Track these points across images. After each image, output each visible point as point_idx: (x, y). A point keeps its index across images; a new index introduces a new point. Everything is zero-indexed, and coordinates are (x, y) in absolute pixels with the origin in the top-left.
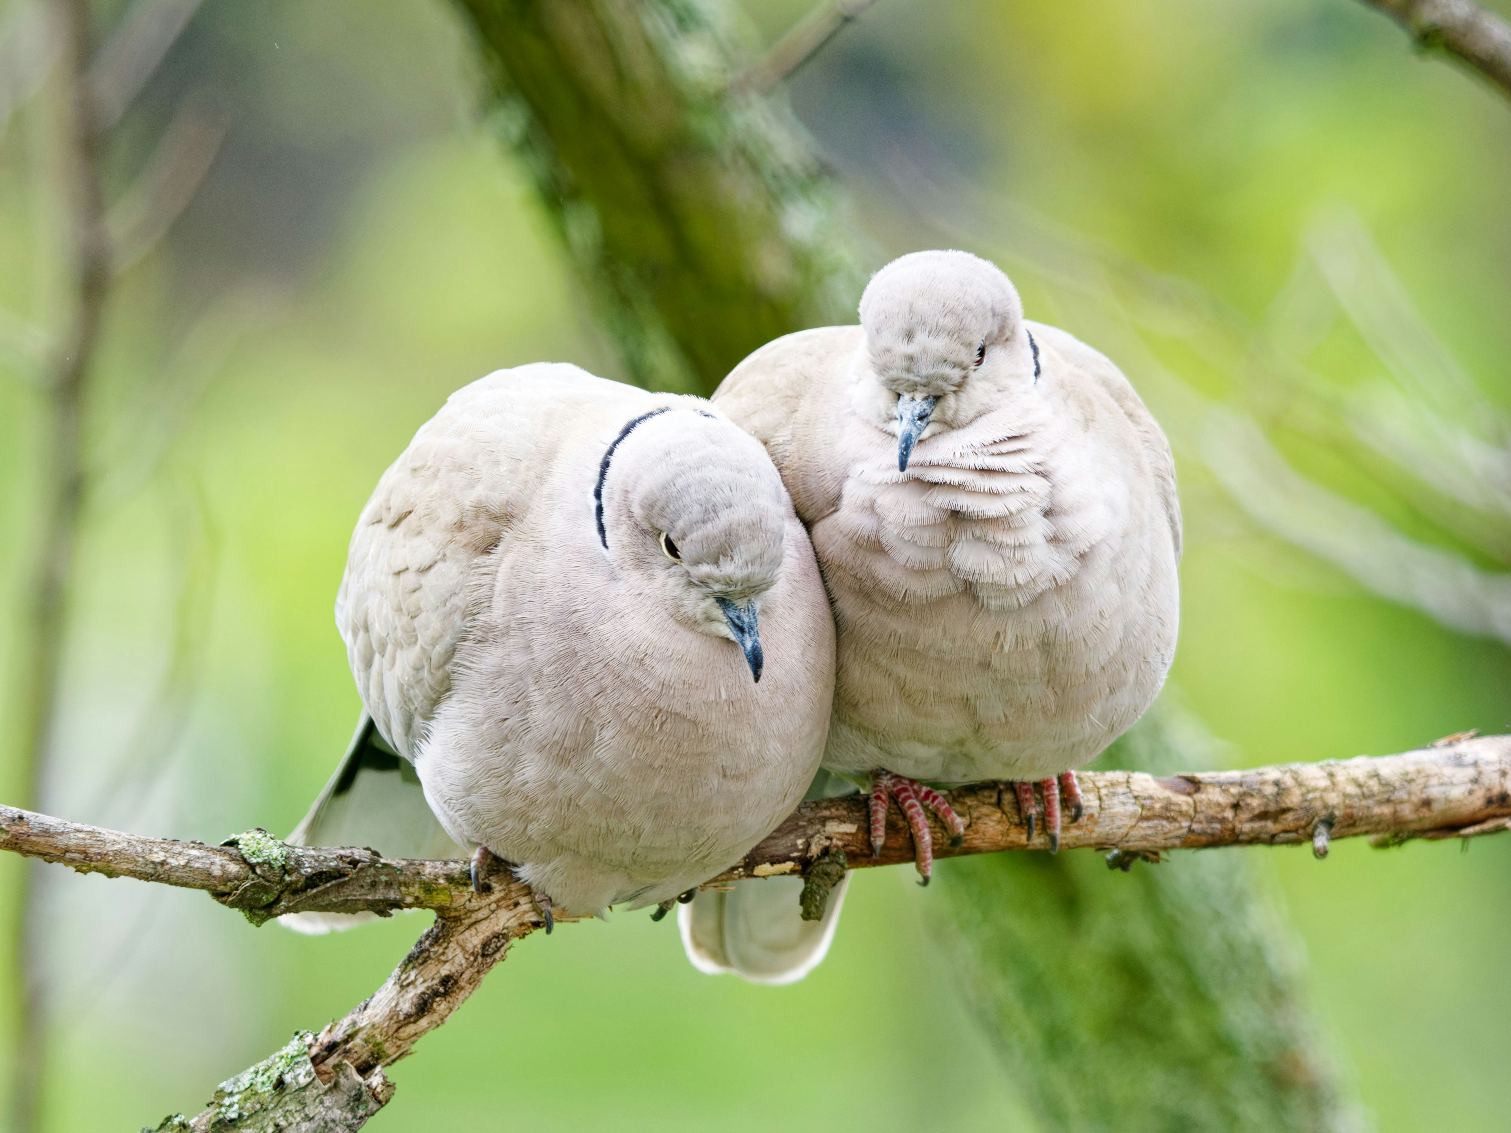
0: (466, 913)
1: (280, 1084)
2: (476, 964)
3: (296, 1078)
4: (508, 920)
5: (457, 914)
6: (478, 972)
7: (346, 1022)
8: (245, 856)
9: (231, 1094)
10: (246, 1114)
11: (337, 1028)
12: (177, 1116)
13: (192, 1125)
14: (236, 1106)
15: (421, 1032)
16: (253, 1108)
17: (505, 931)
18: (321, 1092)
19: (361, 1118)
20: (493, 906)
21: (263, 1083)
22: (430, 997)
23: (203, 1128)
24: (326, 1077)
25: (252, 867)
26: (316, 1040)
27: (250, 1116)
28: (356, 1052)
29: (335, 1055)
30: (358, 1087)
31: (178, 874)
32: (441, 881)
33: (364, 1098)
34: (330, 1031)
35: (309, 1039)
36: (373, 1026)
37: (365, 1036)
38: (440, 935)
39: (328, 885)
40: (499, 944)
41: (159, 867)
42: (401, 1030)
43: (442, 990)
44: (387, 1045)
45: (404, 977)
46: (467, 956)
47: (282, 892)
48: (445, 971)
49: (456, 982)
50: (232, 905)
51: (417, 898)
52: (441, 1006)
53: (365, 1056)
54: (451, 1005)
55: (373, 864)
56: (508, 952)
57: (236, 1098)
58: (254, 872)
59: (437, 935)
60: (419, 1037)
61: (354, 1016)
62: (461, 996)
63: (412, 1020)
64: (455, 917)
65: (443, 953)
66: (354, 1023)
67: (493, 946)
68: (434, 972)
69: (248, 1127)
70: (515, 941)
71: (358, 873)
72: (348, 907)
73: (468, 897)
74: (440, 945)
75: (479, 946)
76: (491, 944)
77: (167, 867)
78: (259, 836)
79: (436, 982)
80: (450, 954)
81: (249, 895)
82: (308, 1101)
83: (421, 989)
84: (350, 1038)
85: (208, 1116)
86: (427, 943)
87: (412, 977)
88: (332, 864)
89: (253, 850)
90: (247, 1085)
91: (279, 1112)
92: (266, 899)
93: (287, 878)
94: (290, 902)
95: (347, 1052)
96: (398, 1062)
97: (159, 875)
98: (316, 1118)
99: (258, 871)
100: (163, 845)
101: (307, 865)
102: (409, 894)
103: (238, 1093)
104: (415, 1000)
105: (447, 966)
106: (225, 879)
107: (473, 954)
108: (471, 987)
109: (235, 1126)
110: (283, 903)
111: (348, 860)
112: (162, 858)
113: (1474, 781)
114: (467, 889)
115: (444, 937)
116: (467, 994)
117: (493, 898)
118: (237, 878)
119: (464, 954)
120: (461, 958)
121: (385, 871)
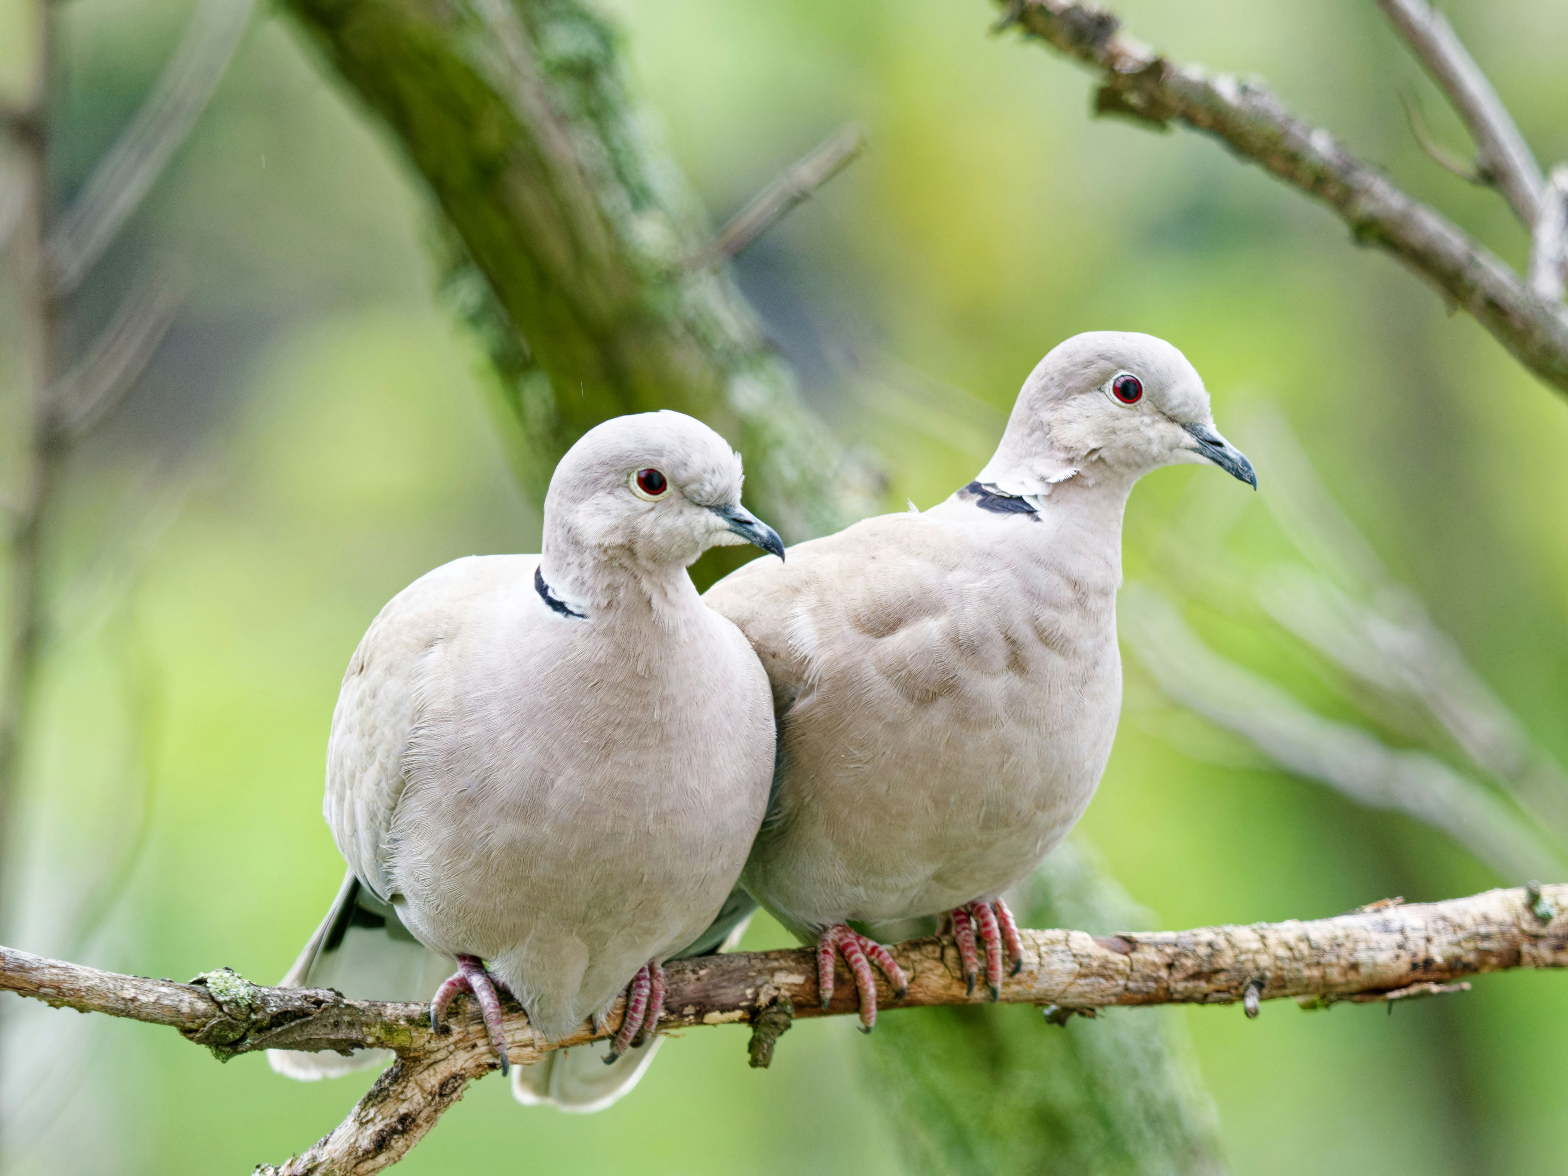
0: (425, 1054)
2: (433, 1104)
4: (466, 1061)
5: (416, 1054)
7: (306, 1157)
8: (214, 994)
11: (298, 1162)
15: (380, 1168)
17: (463, 1072)
20: (452, 1048)
22: (388, 1134)
25: (220, 1005)
26: (277, 1173)
31: (148, 1010)
32: (402, 1022)
34: (291, 1165)
35: (270, 1172)
36: (333, 1161)
37: (324, 1171)
38: (400, 1074)
39: (293, 1024)
40: (456, 1085)
41: (129, 1003)
42: (361, 1165)
43: (400, 1127)
45: (363, 1114)
46: (425, 1095)
47: (248, 1030)
48: (403, 1109)
49: (414, 1120)
50: (200, 1041)
51: (378, 1038)
52: (398, 1143)
54: (408, 1143)
55: (336, 1004)
56: (465, 1093)
58: (221, 1010)
59: (396, 1074)
61: (315, 1152)
62: (418, 1133)
63: (370, 1156)
64: (414, 1057)
65: (402, 1093)
66: (314, 1158)
67: (450, 1086)
68: (392, 1111)
70: (472, 1082)
71: (322, 1013)
72: (311, 1045)
73: (427, 1038)
74: (399, 1084)
75: (437, 1086)
76: (448, 1084)
77: (137, 1004)
78: (227, 975)
79: (394, 1119)
80: (408, 1093)
81: (215, 1032)
83: (380, 1126)
84: (309, 1172)
86: (387, 1081)
87: (371, 1115)
88: (297, 1004)
89: (221, 988)
92: (232, 1036)
93: (253, 1017)
94: (255, 1039)
97: (129, 1012)
99: (225, 1009)
100: (134, 982)
101: (272, 1004)
102: (370, 1034)
104: (374, 1137)
105: (406, 1105)
106: (194, 1016)
107: (430, 1093)
108: (428, 1125)
110: (248, 1041)
111: (313, 1000)
112: (133, 995)
113: (1401, 947)
114: (427, 1030)
115: (403, 1076)
116: (424, 1132)
117: (451, 1039)
118: (205, 1016)
119: (422, 1094)
120: (420, 1097)
121: (348, 1011)
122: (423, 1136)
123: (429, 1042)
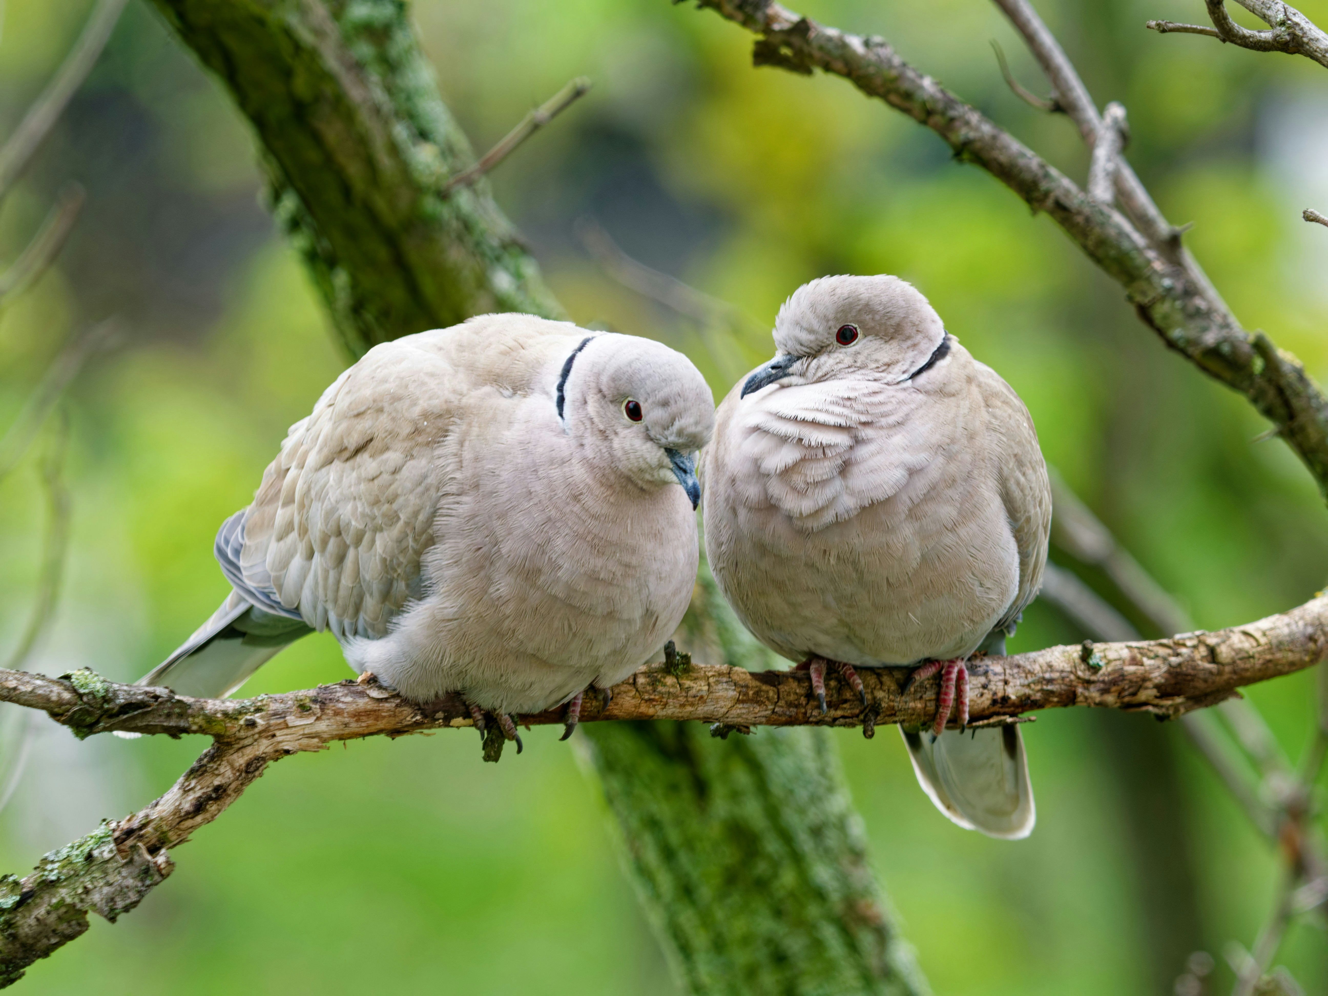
0: (235, 740)
1: (89, 857)
2: (240, 778)
3: (101, 853)
4: (267, 747)
5: (229, 740)
6: (242, 784)
7: (141, 814)
8: (77, 687)
9: (52, 862)
10: (63, 877)
11: (135, 818)
12: (11, 875)
13: (23, 883)
14: (56, 872)
15: (197, 825)
16: (69, 873)
17: (264, 755)
18: (119, 865)
19: (148, 886)
20: (256, 736)
21: (77, 856)
22: (205, 801)
23: (31, 885)
24: (124, 854)
25: (81, 696)
26: (119, 826)
27: (66, 880)
28: (147, 838)
29: (132, 838)
30: (147, 863)
31: (26, 697)
32: (219, 715)
33: (151, 872)
34: (129, 820)
35: (113, 825)
36: (161, 819)
37: (154, 826)
38: (216, 754)
39: (136, 713)
40: (258, 765)
41: (12, 692)
42: (183, 823)
43: (214, 795)
44: (170, 833)
45: (186, 784)
46: (234, 772)
47: (101, 716)
48: (217, 782)
49: (225, 791)
50: (64, 723)
51: (200, 727)
52: (212, 808)
53: (153, 841)
54: (220, 807)
55: (170, 699)
56: (265, 771)
57: (56, 865)
58: (82, 700)
59: (213, 754)
60: (195, 829)
61: (148, 811)
62: (228, 800)
63: (190, 816)
64: (227, 742)
65: (217, 769)
66: (147, 816)
67: (254, 765)
68: (209, 782)
69: (64, 887)
70: (270, 763)
71: (158, 705)
72: (148, 730)
73: (238, 728)
74: (215, 762)
75: (244, 765)
76: (252, 764)
77: (18, 692)
78: (87, 673)
79: (210, 789)
80: (222, 770)
81: (76, 716)
82: (110, 871)
83: (199, 794)
84: (144, 826)
85: (35, 877)
86: (206, 760)
87: (192, 785)
88: (140, 697)
89: (82, 683)
90: (65, 857)
91: (87, 878)
92: (89, 720)
93: (106, 706)
94: (106, 723)
95: (141, 837)
96: (178, 847)
97: (11, 698)
98: (116, 884)
99: (85, 699)
100: (16, 676)
101: (121, 697)
102: (195, 723)
103: (58, 861)
104: (194, 802)
105: (219, 778)
106: (60, 703)
107: (238, 770)
108: (236, 794)
109: (54, 886)
110: (101, 724)
111: (152, 695)
112: (15, 685)
113: (985, 687)
114: (238, 722)
115: (219, 756)
116: (232, 800)
117: (256, 730)
118: (68, 703)
119: (232, 770)
120: (230, 773)
121: (178, 705)
122: (231, 803)
123: (239, 731)
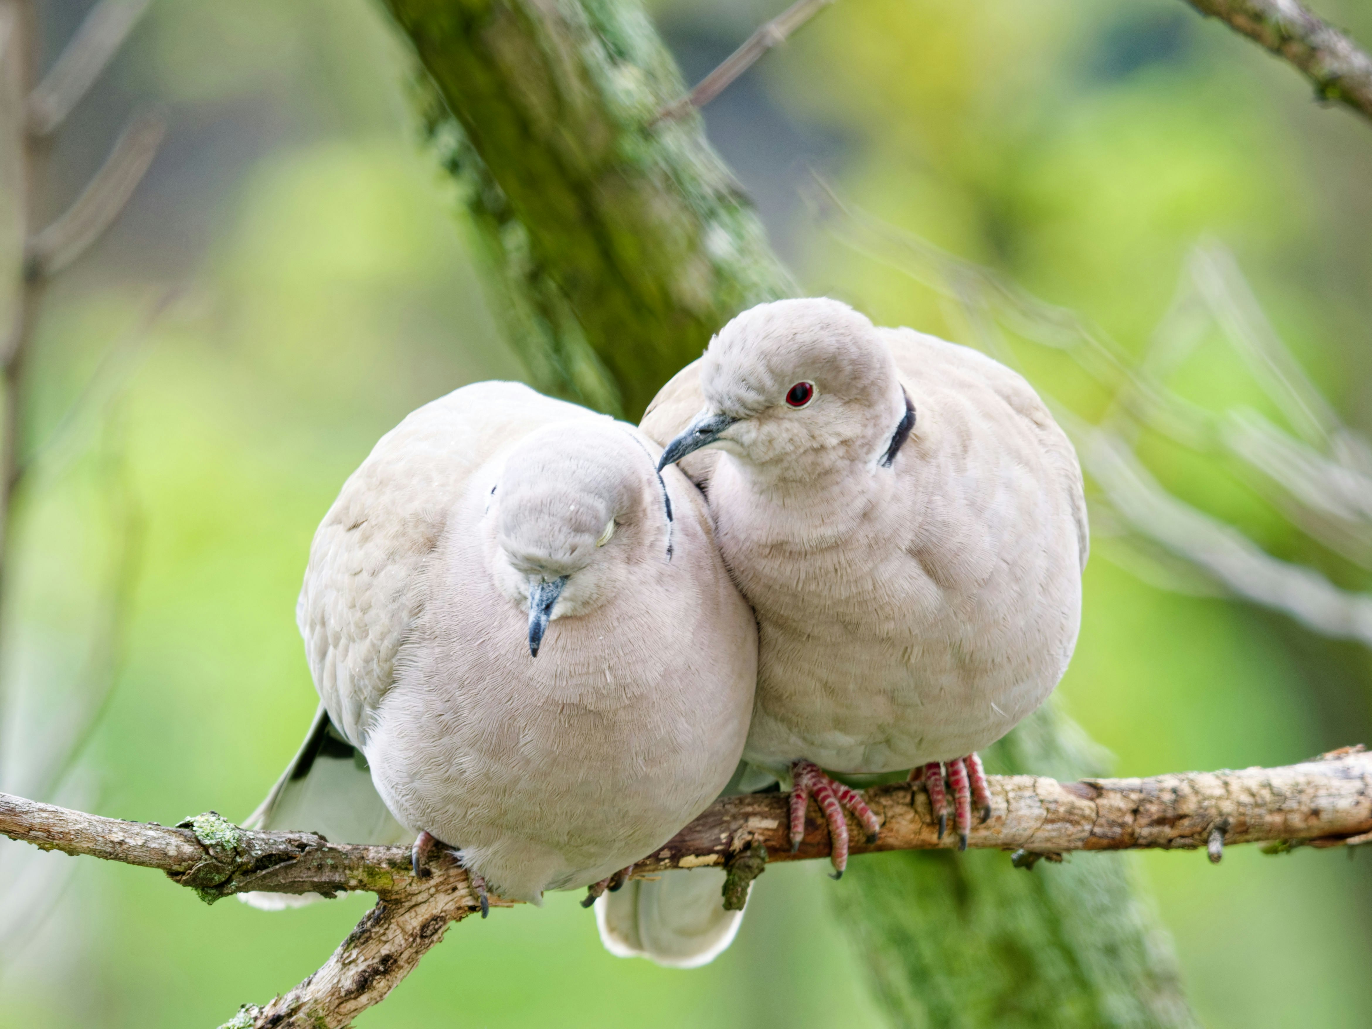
0: (406, 897)
2: (414, 945)
5: (398, 897)
6: (417, 952)
7: (290, 997)
8: (200, 838)
11: (282, 1002)
15: (361, 1008)
17: (443, 914)
20: (433, 890)
22: (370, 975)
25: (206, 848)
26: (262, 1013)
28: (299, 1026)
31: (135, 853)
32: (384, 865)
34: (275, 1005)
35: (255, 1012)
36: (316, 1001)
37: (307, 1011)
38: (382, 916)
39: (277, 867)
40: (437, 927)
41: (117, 846)
42: (342, 1006)
43: (381, 968)
44: (328, 1019)
45: (346, 955)
46: (406, 937)
47: (233, 873)
48: (385, 951)
49: (396, 961)
50: (186, 884)
51: (361, 881)
52: (380, 984)
54: (390, 983)
55: (320, 848)
56: (445, 935)
58: (208, 853)
59: (378, 917)
60: (360, 1012)
61: (298, 992)
62: (400, 974)
63: (353, 996)
64: (396, 899)
65: (384, 934)
66: (298, 998)
67: (431, 928)
68: (375, 951)
70: (452, 924)
71: (306, 856)
72: (295, 888)
73: (409, 881)
74: (381, 926)
75: (418, 928)
76: (429, 926)
77: (125, 847)
78: (213, 819)
79: (376, 960)
80: (390, 934)
81: (201, 874)
83: (362, 967)
84: (293, 1012)
86: (369, 923)
87: (354, 956)
88: (281, 847)
89: (207, 832)
92: (217, 878)
93: (239, 860)
94: (240, 882)
95: (290, 1025)
97: (118, 854)
99: (211, 852)
100: (122, 826)
101: (257, 848)
102: (353, 878)
104: (356, 978)
105: (387, 946)
106: (180, 859)
107: (412, 935)
108: (410, 966)
110: (234, 883)
111: (297, 843)
112: (122, 838)
113: (1362, 793)
114: (408, 873)
115: (386, 919)
116: (405, 973)
117: (432, 882)
118: (191, 859)
119: (404, 935)
120: (401, 938)
121: (331, 854)
122: (404, 977)
